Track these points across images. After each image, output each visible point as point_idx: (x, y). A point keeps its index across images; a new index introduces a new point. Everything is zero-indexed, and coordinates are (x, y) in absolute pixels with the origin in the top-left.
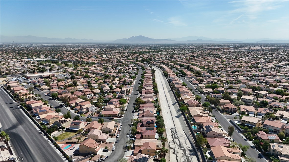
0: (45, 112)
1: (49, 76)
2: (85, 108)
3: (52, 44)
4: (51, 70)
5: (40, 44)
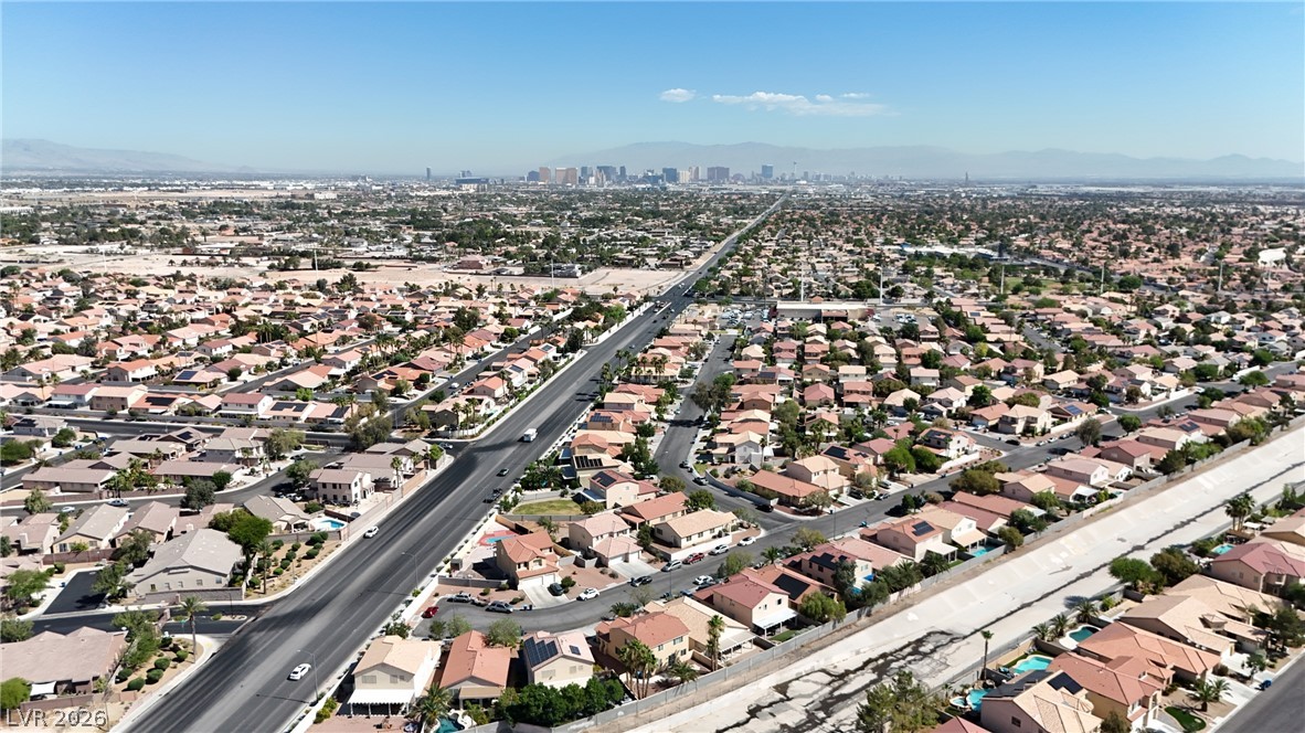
0: (609, 424)
1: (843, 314)
2: (726, 444)
3: (1123, 186)
4: (897, 296)
5: (1066, 187)
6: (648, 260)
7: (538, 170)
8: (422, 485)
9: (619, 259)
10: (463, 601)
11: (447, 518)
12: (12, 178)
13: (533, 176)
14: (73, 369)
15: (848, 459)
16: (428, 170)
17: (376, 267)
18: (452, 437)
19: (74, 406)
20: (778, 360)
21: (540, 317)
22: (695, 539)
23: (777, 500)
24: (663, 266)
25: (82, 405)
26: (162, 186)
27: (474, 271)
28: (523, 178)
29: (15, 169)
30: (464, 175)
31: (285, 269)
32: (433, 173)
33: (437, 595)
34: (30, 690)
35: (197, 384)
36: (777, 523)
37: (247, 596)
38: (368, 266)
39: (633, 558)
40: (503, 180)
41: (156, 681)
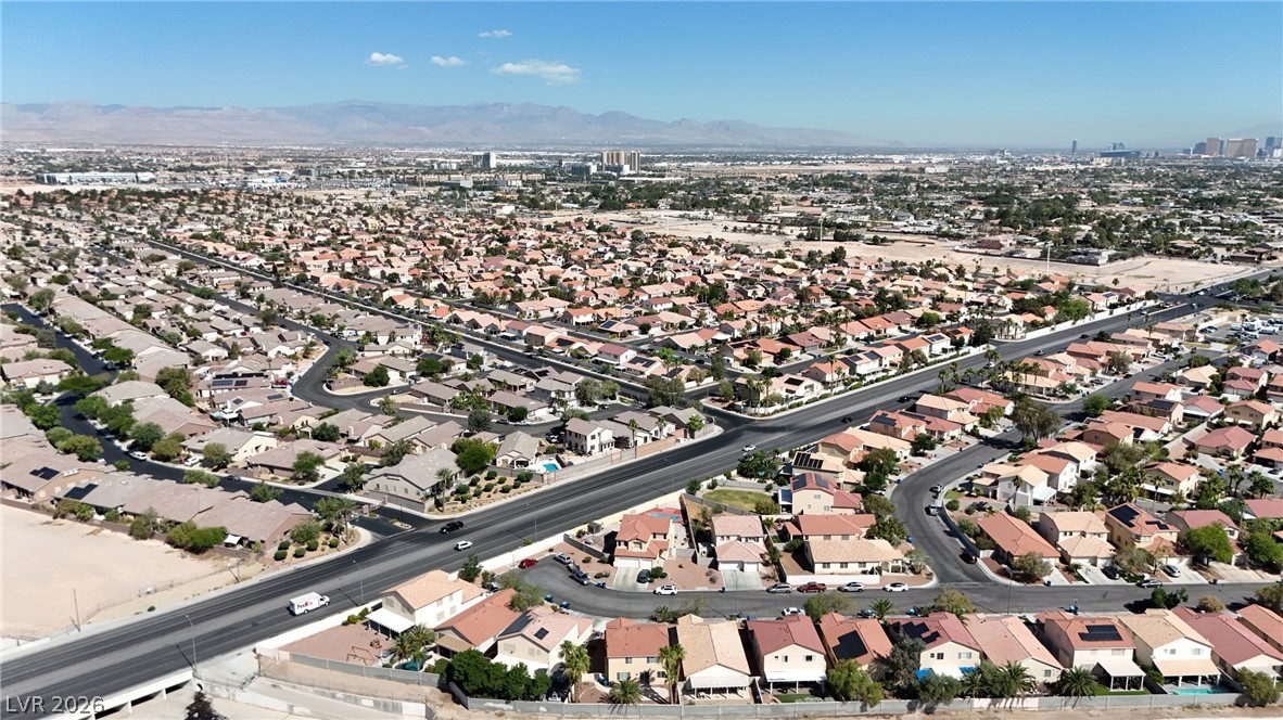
0: (890, 427)
2: (992, 476)
6: (1216, 250)
7: (1205, 141)
8: (664, 451)
9: (1176, 247)
10: (562, 562)
11: (645, 485)
12: (703, 153)
13: (1201, 148)
14: (552, 309)
15: (1131, 526)
16: (1075, 143)
17: (893, 241)
18: (744, 412)
19: (514, 338)
20: (1227, 390)
21: (991, 305)
22: (835, 568)
23: (992, 552)
24: (1233, 259)
25: (521, 338)
26: (804, 159)
27: (983, 251)
28: (1187, 151)
29: (714, 146)
30: (1114, 148)
31: (810, 238)
32: (1079, 147)
33: (551, 550)
34: (225, 538)
35: (612, 333)
36: (964, 577)
37: (430, 510)
38: (884, 240)
39: (750, 569)
40: (1157, 154)
41: (302, 556)
